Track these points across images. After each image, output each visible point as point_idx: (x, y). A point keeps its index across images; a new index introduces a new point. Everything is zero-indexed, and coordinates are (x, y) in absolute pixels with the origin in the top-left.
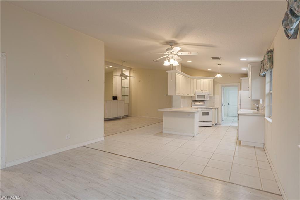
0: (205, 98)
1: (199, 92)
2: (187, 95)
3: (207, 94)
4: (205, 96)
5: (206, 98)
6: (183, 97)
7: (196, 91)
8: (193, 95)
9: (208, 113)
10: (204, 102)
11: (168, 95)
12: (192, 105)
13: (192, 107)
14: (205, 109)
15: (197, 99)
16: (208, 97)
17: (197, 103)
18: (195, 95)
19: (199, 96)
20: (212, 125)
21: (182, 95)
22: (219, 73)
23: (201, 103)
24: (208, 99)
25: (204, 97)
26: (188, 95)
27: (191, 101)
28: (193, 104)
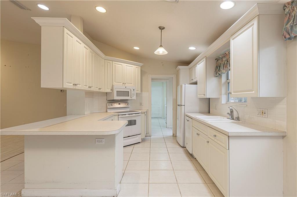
0: (129, 96)
1: (119, 87)
2: (97, 90)
3: (132, 90)
4: (129, 92)
5: (131, 96)
6: (90, 94)
7: (114, 83)
8: (109, 91)
9: (135, 121)
10: (126, 102)
11: (41, 87)
12: (107, 108)
13: (107, 112)
14: (131, 115)
15: (116, 98)
16: (134, 94)
17: (116, 105)
18: (112, 90)
19: (119, 93)
20: (140, 141)
21: (86, 88)
22: (161, 46)
23: (122, 105)
24: (134, 98)
25: (127, 93)
26: (101, 91)
27: (106, 102)
28: (109, 107)
